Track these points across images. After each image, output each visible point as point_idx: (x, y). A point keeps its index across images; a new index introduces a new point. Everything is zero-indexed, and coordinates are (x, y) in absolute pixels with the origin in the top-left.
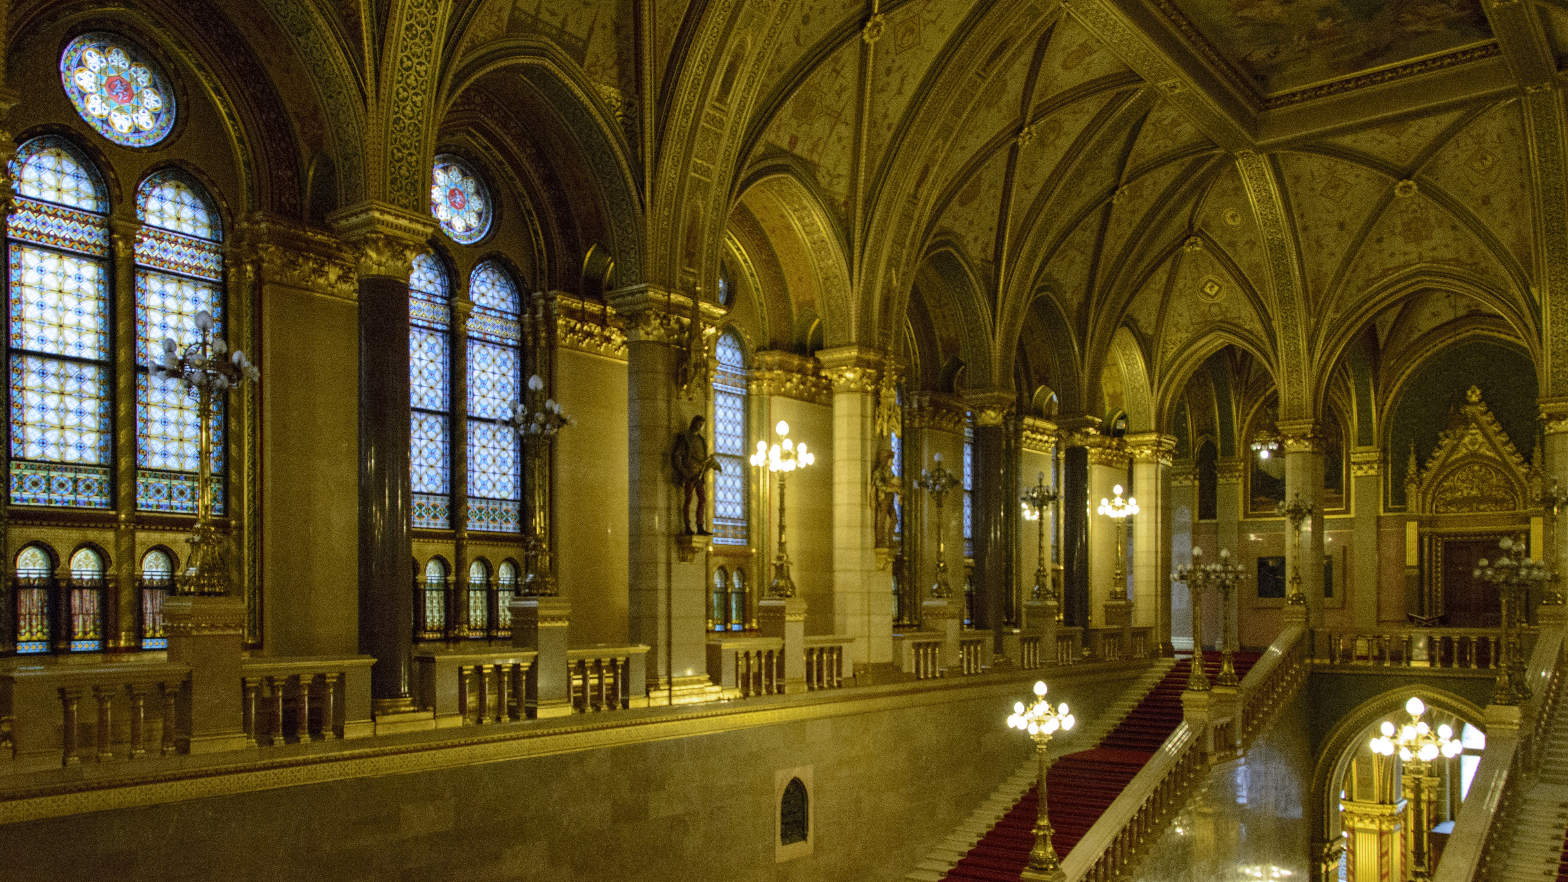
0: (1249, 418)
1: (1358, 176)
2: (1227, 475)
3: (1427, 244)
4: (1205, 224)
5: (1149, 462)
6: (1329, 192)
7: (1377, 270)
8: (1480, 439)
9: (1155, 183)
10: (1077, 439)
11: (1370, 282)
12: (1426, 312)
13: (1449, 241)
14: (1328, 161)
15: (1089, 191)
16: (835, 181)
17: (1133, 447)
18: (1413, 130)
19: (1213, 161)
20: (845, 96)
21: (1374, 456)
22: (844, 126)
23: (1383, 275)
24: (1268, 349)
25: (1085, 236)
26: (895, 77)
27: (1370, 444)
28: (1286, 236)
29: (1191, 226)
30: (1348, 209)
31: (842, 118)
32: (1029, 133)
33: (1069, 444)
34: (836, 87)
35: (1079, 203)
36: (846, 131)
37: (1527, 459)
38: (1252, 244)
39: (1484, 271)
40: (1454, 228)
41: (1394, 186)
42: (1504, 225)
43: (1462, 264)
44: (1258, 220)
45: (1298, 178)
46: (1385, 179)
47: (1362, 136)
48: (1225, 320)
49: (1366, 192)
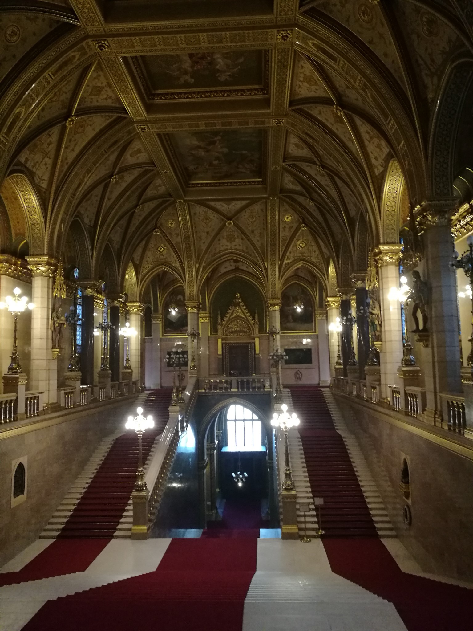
0: (164, 299)
1: (214, 216)
2: (156, 320)
3: (234, 243)
4: (161, 225)
5: (136, 314)
6: (205, 221)
7: (218, 250)
8: (240, 311)
9: (148, 206)
10: (116, 303)
11: (215, 254)
12: (223, 267)
13: (241, 244)
14: (206, 209)
15: (128, 206)
16: (42, 182)
17: (130, 307)
19: (170, 202)
20: (51, 146)
21: (208, 315)
22: (48, 159)
23: (220, 252)
24: (182, 275)
25: (123, 222)
26: (73, 143)
27: (206, 311)
28: (190, 233)
29: (156, 224)
30: (210, 227)
31: (48, 155)
32: (115, 178)
33: (112, 305)
34: (48, 141)
35: (123, 210)
36: (49, 161)
37: (254, 318)
38: (178, 235)
39: (250, 255)
40: (242, 239)
41: (226, 222)
42: (258, 241)
43: (243, 252)
44: (182, 227)
45: (195, 214)
46: (223, 219)
47: (218, 203)
48: (166, 262)
49: (217, 223)
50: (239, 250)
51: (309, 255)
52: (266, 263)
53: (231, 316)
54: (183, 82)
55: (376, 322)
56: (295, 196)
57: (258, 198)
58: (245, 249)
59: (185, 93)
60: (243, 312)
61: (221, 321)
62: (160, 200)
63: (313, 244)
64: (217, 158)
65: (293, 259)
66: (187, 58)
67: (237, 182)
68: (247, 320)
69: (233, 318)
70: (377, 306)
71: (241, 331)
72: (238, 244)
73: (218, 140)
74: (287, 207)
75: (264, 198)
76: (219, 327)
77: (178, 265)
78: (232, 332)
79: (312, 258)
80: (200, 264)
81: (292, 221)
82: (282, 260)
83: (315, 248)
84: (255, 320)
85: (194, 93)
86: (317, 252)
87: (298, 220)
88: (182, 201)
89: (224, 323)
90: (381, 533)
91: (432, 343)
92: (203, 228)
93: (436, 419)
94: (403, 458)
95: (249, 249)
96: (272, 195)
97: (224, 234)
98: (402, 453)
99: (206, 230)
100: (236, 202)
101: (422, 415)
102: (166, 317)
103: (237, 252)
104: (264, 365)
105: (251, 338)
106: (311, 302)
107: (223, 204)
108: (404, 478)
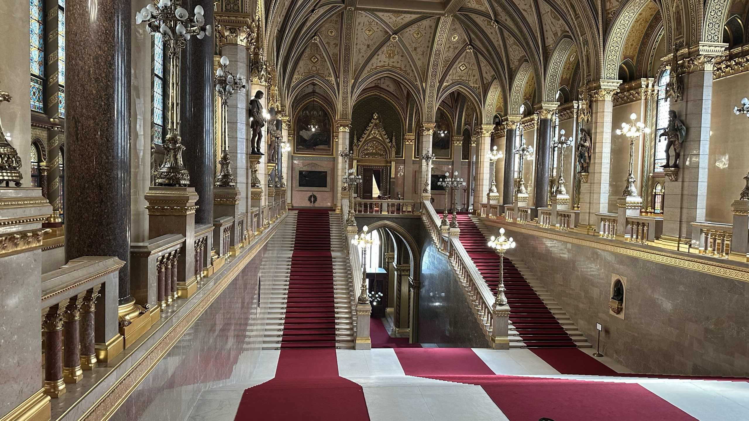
0: (296, 113)
1: (378, 28)
3: (392, 60)
4: (320, 33)
6: (367, 32)
7: (375, 66)
8: (377, 132)
13: (399, 61)
18: (402, 17)
19: (340, 8)
23: (377, 68)
24: (336, 90)
28: (351, 45)
29: (316, 31)
30: (372, 40)
37: (391, 141)
38: (336, 45)
39: (408, 74)
40: (402, 56)
41: (390, 36)
42: (419, 59)
43: (401, 70)
44: (344, 36)
45: (359, 24)
46: (388, 33)
47: (386, 14)
48: (318, 74)
49: (379, 36)
50: (396, 68)
51: (467, 79)
52: (424, 84)
53: (368, 137)
55: (586, 154)
56: (473, 16)
57: (433, 13)
58: (403, 67)
60: (380, 134)
61: (357, 141)
62: (331, 6)
63: (476, 67)
65: (451, 82)
68: (384, 142)
69: (370, 139)
70: (588, 139)
71: (376, 154)
72: (396, 61)
74: (458, 25)
75: (439, 14)
76: (355, 148)
77: (333, 79)
78: (367, 154)
79: (470, 83)
80: (356, 80)
81: (458, 42)
82: (441, 82)
83: (476, 73)
84: (392, 143)
86: (477, 76)
87: (465, 40)
88: (353, 8)
89: (361, 144)
90: (577, 344)
91: (683, 178)
92: (364, 41)
93: (680, 245)
94: (616, 279)
95: (408, 66)
96: (450, 12)
97: (385, 48)
98: (614, 275)
99: (367, 43)
100: (405, 15)
101: (655, 241)
102: (298, 133)
103: (393, 69)
104: (399, 190)
105: (387, 162)
106: (449, 127)
107: (391, 16)
108: (617, 296)
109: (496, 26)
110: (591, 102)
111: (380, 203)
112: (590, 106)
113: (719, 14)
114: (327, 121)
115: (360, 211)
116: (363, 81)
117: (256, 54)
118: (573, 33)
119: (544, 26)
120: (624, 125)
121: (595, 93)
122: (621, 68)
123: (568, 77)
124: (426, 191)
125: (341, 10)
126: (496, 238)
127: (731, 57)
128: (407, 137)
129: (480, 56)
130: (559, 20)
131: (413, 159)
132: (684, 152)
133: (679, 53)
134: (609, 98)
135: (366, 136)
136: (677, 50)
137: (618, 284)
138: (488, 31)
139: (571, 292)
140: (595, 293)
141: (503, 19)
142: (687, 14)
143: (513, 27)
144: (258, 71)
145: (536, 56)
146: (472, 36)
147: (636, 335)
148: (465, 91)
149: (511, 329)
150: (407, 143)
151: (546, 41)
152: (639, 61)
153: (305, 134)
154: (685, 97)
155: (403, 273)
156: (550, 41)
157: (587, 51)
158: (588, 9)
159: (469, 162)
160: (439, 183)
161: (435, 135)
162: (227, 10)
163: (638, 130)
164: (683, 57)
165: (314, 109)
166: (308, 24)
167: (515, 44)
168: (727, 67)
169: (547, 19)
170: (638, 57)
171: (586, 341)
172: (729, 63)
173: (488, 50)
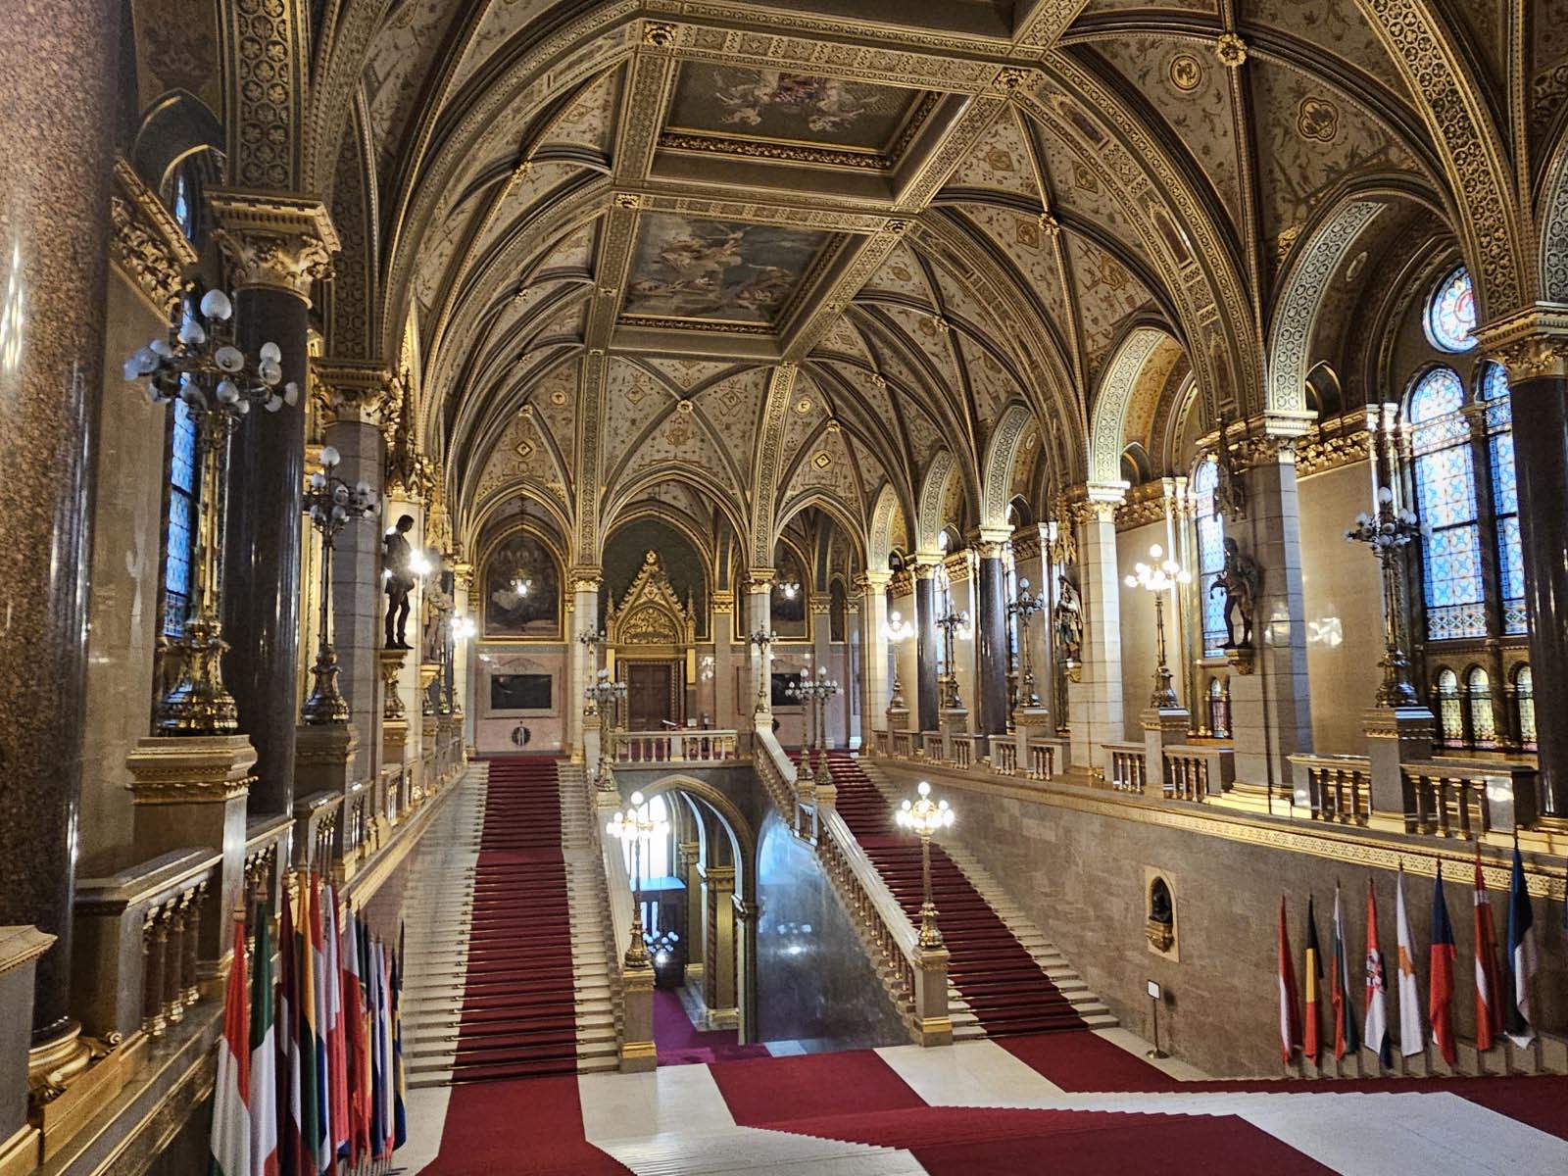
1: (652, 389)
3: (683, 448)
4: (536, 398)
6: (631, 395)
8: (655, 590)
11: (643, 467)
13: (698, 450)
14: (640, 371)
18: (698, 367)
19: (576, 351)
20: (460, 218)
23: (650, 464)
24: (569, 509)
28: (599, 420)
29: (527, 395)
30: (641, 411)
31: (450, 236)
32: (526, 295)
36: (448, 251)
37: (685, 607)
38: (568, 421)
39: (716, 475)
40: (702, 441)
41: (677, 402)
42: (736, 446)
43: (702, 467)
44: (583, 404)
45: (614, 380)
46: (671, 396)
47: (667, 362)
48: (531, 479)
49: (654, 402)
50: (691, 462)
51: (833, 484)
52: (748, 494)
53: (636, 600)
54: (737, 120)
55: (1073, 627)
56: (838, 365)
57: (760, 361)
58: (704, 461)
59: (732, 142)
60: (662, 594)
61: (615, 610)
62: (556, 346)
63: (847, 461)
64: (711, 274)
65: (801, 489)
66: (772, 80)
67: (721, 325)
68: (671, 610)
69: (641, 604)
70: (1074, 595)
71: (656, 634)
72: (691, 449)
73: (735, 239)
74: (808, 383)
75: (772, 362)
76: (609, 623)
77: (560, 486)
78: (636, 636)
79: (837, 490)
80: (610, 486)
81: (810, 414)
82: (782, 489)
83: (849, 471)
84: (686, 610)
85: (750, 144)
86: (850, 479)
87: (824, 410)
88: (601, 352)
89: (620, 614)
90: (1089, 1020)
91: (1263, 668)
92: (625, 412)
93: (1273, 802)
94: (1153, 877)
95: (715, 461)
96: (791, 358)
97: (666, 426)
98: (1148, 869)
99: (630, 415)
100: (705, 364)
101: (1224, 795)
102: (489, 597)
103: (687, 466)
104: (706, 708)
105: (678, 650)
106: (801, 578)
107: (678, 366)
108: (1159, 913)
109: (882, 384)
110: (1073, 524)
111: (665, 740)
112: (1073, 533)
113: (1294, 359)
114: (550, 571)
115: (624, 757)
116: (625, 489)
117: (400, 441)
118: (1029, 397)
119: (973, 384)
120: (1140, 567)
121: (1079, 509)
122: (1123, 459)
123: (1025, 477)
124: (760, 708)
125: (576, 355)
126: (913, 804)
127: (1323, 437)
128: (715, 598)
129: (854, 440)
130: (1000, 372)
131: (732, 642)
132: (1260, 617)
133: (1230, 430)
134: (1106, 517)
135: (632, 598)
136: (1224, 426)
137: (1159, 886)
138: (866, 392)
139: (1067, 908)
140: (1115, 907)
141: (895, 371)
142: (1237, 359)
143: (916, 386)
144: (404, 475)
145: (962, 440)
146: (838, 402)
147: (1206, 994)
148: (829, 507)
149: (953, 999)
150: (718, 611)
151: (979, 411)
152: (1156, 447)
153: (503, 599)
154: (1249, 512)
155: (719, 887)
156: (986, 412)
157: (1058, 429)
158: (1053, 351)
159: (846, 646)
160: (789, 692)
161: (775, 593)
162: (338, 354)
163: (1168, 576)
164: (1238, 437)
165: (522, 545)
166: (512, 381)
167: (919, 416)
168: (1318, 456)
169: (979, 370)
170: (1153, 439)
171: (1106, 1012)
172: (1321, 449)
173: (869, 429)
